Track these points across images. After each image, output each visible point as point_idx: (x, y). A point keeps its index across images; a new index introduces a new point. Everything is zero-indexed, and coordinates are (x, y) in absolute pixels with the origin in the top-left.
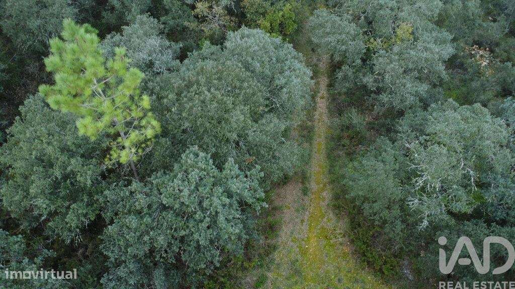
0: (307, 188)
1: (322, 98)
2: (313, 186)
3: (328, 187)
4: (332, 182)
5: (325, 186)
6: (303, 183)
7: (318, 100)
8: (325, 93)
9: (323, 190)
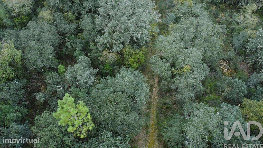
0: (148, 131)
1: (155, 88)
2: (151, 130)
3: (156, 131)
4: (158, 128)
5: (155, 130)
6: (146, 129)
7: (154, 89)
8: (157, 85)
9: (154, 132)
